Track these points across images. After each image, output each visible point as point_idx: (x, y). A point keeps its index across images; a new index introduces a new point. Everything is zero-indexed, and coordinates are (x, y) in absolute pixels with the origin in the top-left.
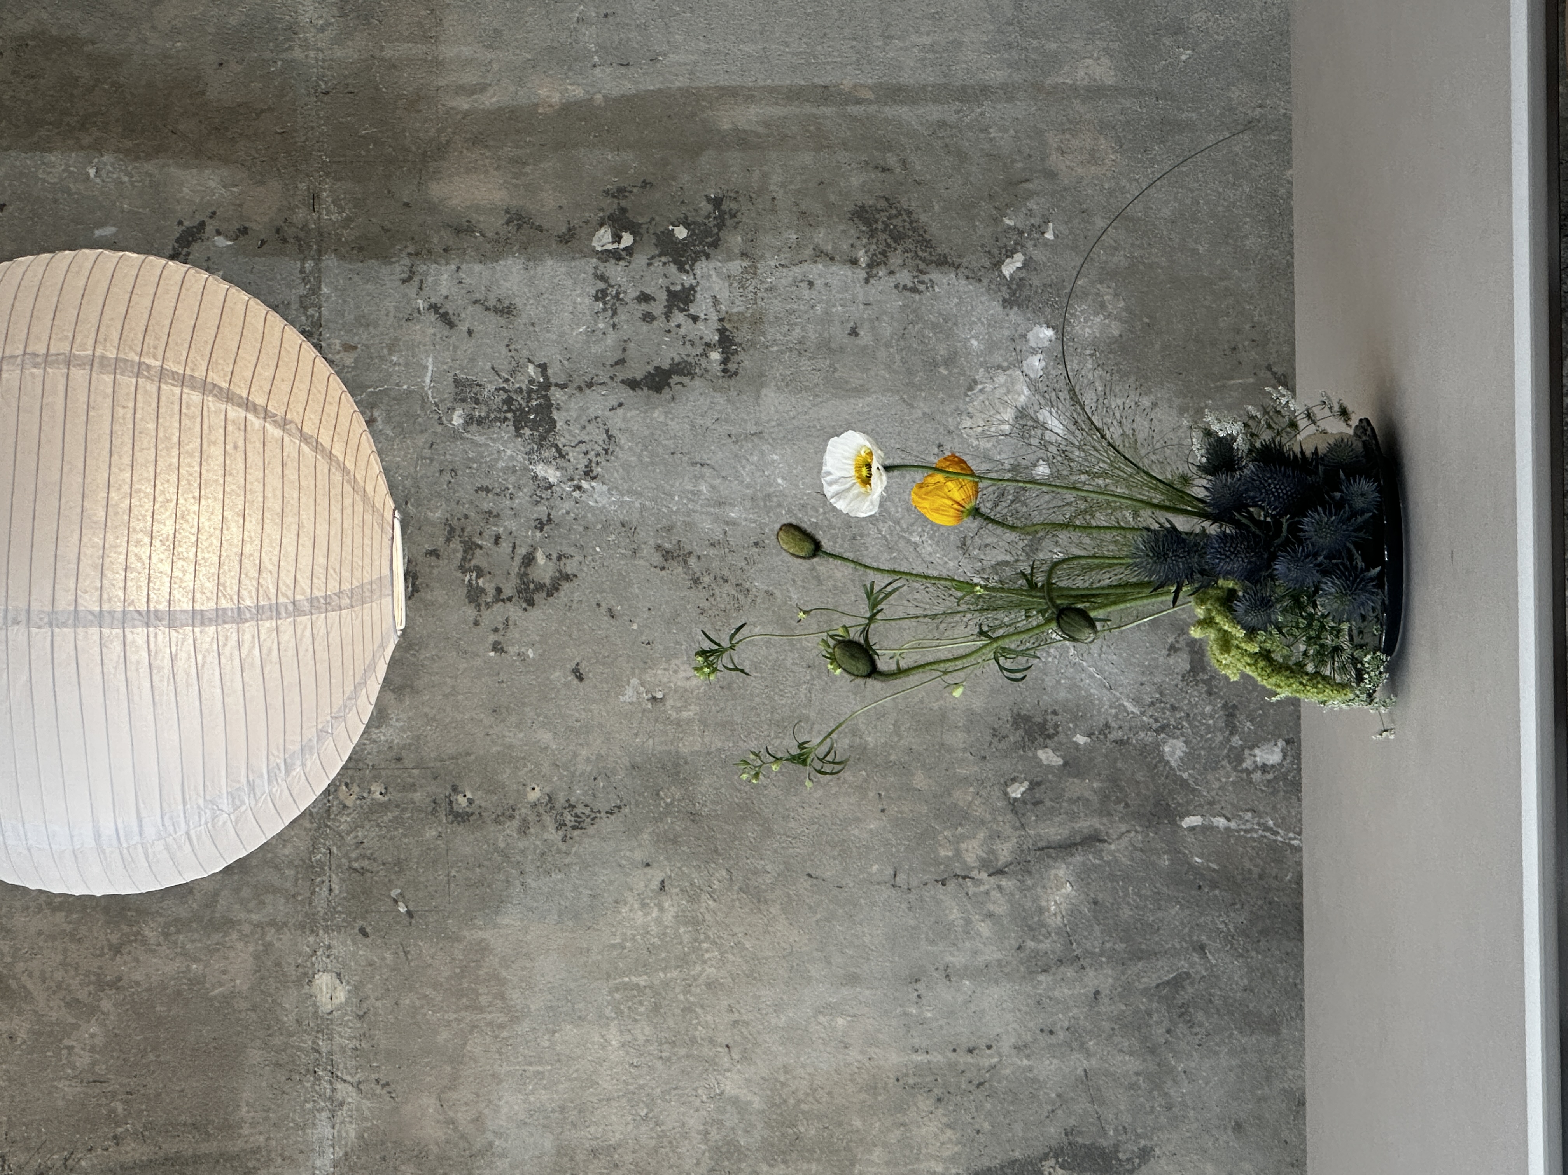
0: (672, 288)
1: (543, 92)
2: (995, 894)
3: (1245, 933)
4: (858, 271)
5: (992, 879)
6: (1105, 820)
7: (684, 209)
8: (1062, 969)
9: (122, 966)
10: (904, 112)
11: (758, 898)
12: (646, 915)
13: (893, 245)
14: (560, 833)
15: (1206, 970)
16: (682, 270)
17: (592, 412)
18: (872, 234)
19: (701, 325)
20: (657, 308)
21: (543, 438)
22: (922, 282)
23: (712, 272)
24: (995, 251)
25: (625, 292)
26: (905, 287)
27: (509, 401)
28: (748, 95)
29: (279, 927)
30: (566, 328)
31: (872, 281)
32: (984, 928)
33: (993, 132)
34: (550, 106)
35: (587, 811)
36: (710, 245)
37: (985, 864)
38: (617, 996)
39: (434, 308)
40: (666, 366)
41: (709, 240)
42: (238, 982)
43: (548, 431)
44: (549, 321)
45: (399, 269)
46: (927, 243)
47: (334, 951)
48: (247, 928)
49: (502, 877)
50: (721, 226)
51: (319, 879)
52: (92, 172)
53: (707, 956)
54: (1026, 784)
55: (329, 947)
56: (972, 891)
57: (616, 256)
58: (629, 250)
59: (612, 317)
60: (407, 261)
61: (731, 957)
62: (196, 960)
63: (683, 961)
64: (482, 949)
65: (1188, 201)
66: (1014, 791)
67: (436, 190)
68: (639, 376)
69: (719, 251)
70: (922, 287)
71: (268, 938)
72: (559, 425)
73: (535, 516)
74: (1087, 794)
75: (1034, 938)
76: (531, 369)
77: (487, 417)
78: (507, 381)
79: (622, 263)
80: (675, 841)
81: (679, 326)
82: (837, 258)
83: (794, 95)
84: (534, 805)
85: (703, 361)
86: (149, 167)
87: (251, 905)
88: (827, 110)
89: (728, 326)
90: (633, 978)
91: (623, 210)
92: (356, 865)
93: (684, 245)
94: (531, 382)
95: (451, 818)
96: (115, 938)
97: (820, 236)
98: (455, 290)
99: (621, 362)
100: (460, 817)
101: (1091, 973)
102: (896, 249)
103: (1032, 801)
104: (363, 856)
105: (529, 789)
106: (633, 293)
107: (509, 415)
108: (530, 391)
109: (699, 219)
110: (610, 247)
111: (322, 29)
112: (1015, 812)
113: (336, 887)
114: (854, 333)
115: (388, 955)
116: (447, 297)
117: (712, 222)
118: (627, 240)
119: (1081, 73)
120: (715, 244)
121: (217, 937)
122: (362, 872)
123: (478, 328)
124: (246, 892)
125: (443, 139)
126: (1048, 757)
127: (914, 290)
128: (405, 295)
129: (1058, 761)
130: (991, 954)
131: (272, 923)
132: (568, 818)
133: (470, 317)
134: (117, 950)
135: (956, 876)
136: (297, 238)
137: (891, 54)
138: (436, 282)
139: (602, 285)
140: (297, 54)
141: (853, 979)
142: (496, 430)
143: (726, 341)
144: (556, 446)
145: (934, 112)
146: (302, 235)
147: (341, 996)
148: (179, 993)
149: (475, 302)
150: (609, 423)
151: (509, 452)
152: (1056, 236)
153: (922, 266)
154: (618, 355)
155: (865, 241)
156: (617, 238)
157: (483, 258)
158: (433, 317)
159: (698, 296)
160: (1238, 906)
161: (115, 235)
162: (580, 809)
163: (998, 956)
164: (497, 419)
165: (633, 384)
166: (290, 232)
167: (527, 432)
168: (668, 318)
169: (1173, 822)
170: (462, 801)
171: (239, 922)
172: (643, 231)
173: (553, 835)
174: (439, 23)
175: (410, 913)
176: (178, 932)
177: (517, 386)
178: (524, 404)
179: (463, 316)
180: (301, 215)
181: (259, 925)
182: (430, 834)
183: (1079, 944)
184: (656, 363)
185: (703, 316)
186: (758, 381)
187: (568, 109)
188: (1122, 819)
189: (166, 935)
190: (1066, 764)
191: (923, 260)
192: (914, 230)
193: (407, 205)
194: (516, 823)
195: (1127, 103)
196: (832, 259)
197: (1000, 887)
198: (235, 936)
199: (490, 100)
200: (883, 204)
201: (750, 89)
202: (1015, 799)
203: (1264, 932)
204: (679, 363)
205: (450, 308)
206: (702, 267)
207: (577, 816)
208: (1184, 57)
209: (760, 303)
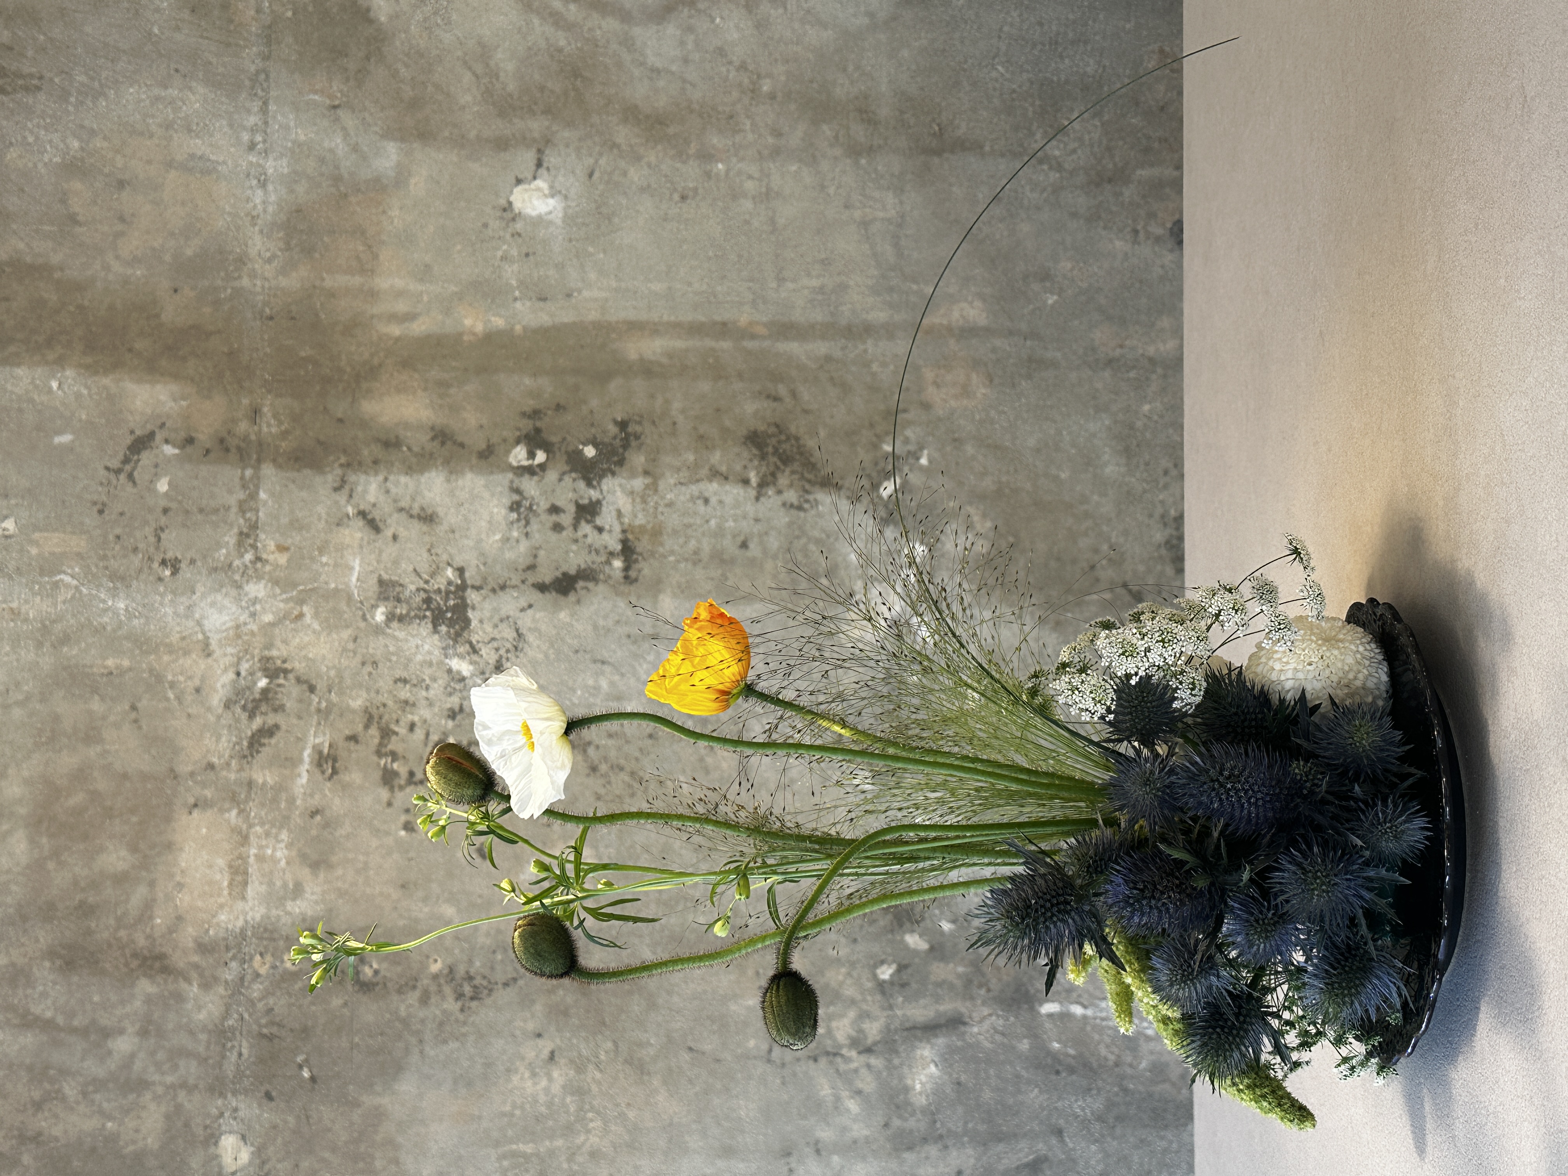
0: (581, 502)
1: (468, 322)
2: (864, 1071)
3: (1100, 1119)
4: (749, 490)
5: (863, 1058)
6: (968, 1004)
7: (593, 430)
8: (927, 1148)
9: (41, 1123)
10: (794, 347)
11: (641, 1069)
12: (535, 1084)
13: (782, 467)
14: (459, 1004)
15: (1064, 1153)
16: (589, 484)
17: (503, 613)
18: (763, 457)
19: (605, 536)
20: (566, 519)
21: (458, 635)
22: (807, 501)
23: (618, 489)
24: (874, 474)
25: (538, 505)
26: (792, 506)
27: (428, 601)
28: (654, 329)
29: (191, 1089)
30: (483, 536)
31: (762, 499)
32: (853, 1106)
33: (875, 367)
34: (474, 334)
35: (485, 983)
36: (615, 464)
37: (855, 1043)
38: (505, 1163)
39: (362, 514)
40: (573, 572)
41: (616, 459)
42: (150, 1140)
43: (463, 629)
44: (468, 529)
45: (331, 478)
46: (811, 466)
47: (241, 1114)
48: (160, 1090)
49: (401, 1045)
50: (626, 446)
51: (229, 1045)
52: (54, 385)
53: (591, 1125)
54: (894, 967)
55: (236, 1110)
56: (842, 1067)
57: (530, 471)
58: (542, 467)
59: (526, 526)
60: (339, 471)
61: (613, 1128)
62: (110, 1118)
63: (569, 1130)
64: (378, 1115)
65: (1052, 432)
66: (883, 973)
67: (369, 407)
68: (548, 579)
69: (624, 468)
70: (806, 506)
71: (179, 1100)
72: (474, 623)
73: (449, 706)
74: (951, 978)
75: (900, 1117)
76: (450, 573)
77: (408, 614)
78: (427, 582)
79: (536, 478)
80: (566, 1013)
81: (585, 536)
82: (731, 478)
83: (695, 329)
84: (435, 977)
85: (607, 569)
86: (106, 381)
87: (166, 1067)
88: (726, 345)
89: (630, 537)
90: (521, 1145)
91: (538, 431)
92: (265, 1031)
93: (593, 462)
94: (450, 583)
95: (357, 988)
96: (37, 1095)
97: (716, 457)
98: (382, 498)
99: (531, 567)
100: (365, 987)
101: (955, 1153)
102: (784, 471)
103: (899, 983)
104: (272, 1023)
105: (431, 960)
106: (544, 505)
107: (428, 613)
108: (448, 593)
109: (606, 440)
110: (526, 463)
111: (269, 261)
112: (883, 993)
113: (245, 1051)
114: (744, 545)
115: (291, 1120)
116: (374, 505)
117: (617, 442)
118: (541, 457)
119: (956, 315)
120: (621, 463)
121: (132, 1097)
122: (270, 1038)
123: (402, 533)
124: (161, 1056)
125: (376, 361)
126: (914, 941)
127: (800, 508)
128: (337, 502)
129: (923, 946)
130: (859, 1131)
131: (184, 1085)
132: (467, 989)
133: (395, 524)
134: (38, 1106)
135: (828, 1053)
136: (239, 448)
137: (783, 295)
138: (365, 491)
139: (516, 497)
140: (245, 282)
141: (728, 1152)
142: (416, 626)
143: (628, 551)
144: (471, 643)
145: (821, 348)
146: (243, 445)
147: (245, 1156)
148: (93, 1150)
149: (401, 510)
150: (520, 623)
151: (426, 647)
152: (930, 461)
153: (807, 486)
154: (529, 561)
155: (756, 463)
156: (531, 455)
157: (410, 470)
158: (361, 523)
159: (604, 509)
160: (1094, 1092)
161: (73, 441)
162: (478, 981)
163: (866, 1132)
164: (416, 616)
165: (542, 588)
166: (233, 442)
167: (443, 629)
168: (575, 527)
169: (1032, 1010)
170: (368, 971)
171: (153, 1083)
172: (556, 449)
173: (451, 1005)
174: (376, 257)
175: (313, 1079)
176: (96, 1091)
177: (436, 587)
178: (442, 603)
179: (389, 521)
180: (243, 426)
181: (172, 1086)
182: (336, 1002)
183: (942, 1123)
184: (564, 568)
185: (607, 527)
186: (656, 586)
187: (489, 338)
188: (984, 1003)
189: (85, 1094)
190: (932, 949)
191: (809, 481)
192: (801, 454)
193: (340, 420)
194: (417, 994)
195: (998, 342)
196: (726, 478)
197: (869, 1066)
198: (148, 1096)
199: (419, 328)
200: (772, 430)
201: (655, 324)
202: (884, 981)
203: (1119, 1119)
204: (585, 570)
205: (376, 514)
206: (608, 483)
207: (475, 987)
208: (1050, 302)
209: (661, 518)
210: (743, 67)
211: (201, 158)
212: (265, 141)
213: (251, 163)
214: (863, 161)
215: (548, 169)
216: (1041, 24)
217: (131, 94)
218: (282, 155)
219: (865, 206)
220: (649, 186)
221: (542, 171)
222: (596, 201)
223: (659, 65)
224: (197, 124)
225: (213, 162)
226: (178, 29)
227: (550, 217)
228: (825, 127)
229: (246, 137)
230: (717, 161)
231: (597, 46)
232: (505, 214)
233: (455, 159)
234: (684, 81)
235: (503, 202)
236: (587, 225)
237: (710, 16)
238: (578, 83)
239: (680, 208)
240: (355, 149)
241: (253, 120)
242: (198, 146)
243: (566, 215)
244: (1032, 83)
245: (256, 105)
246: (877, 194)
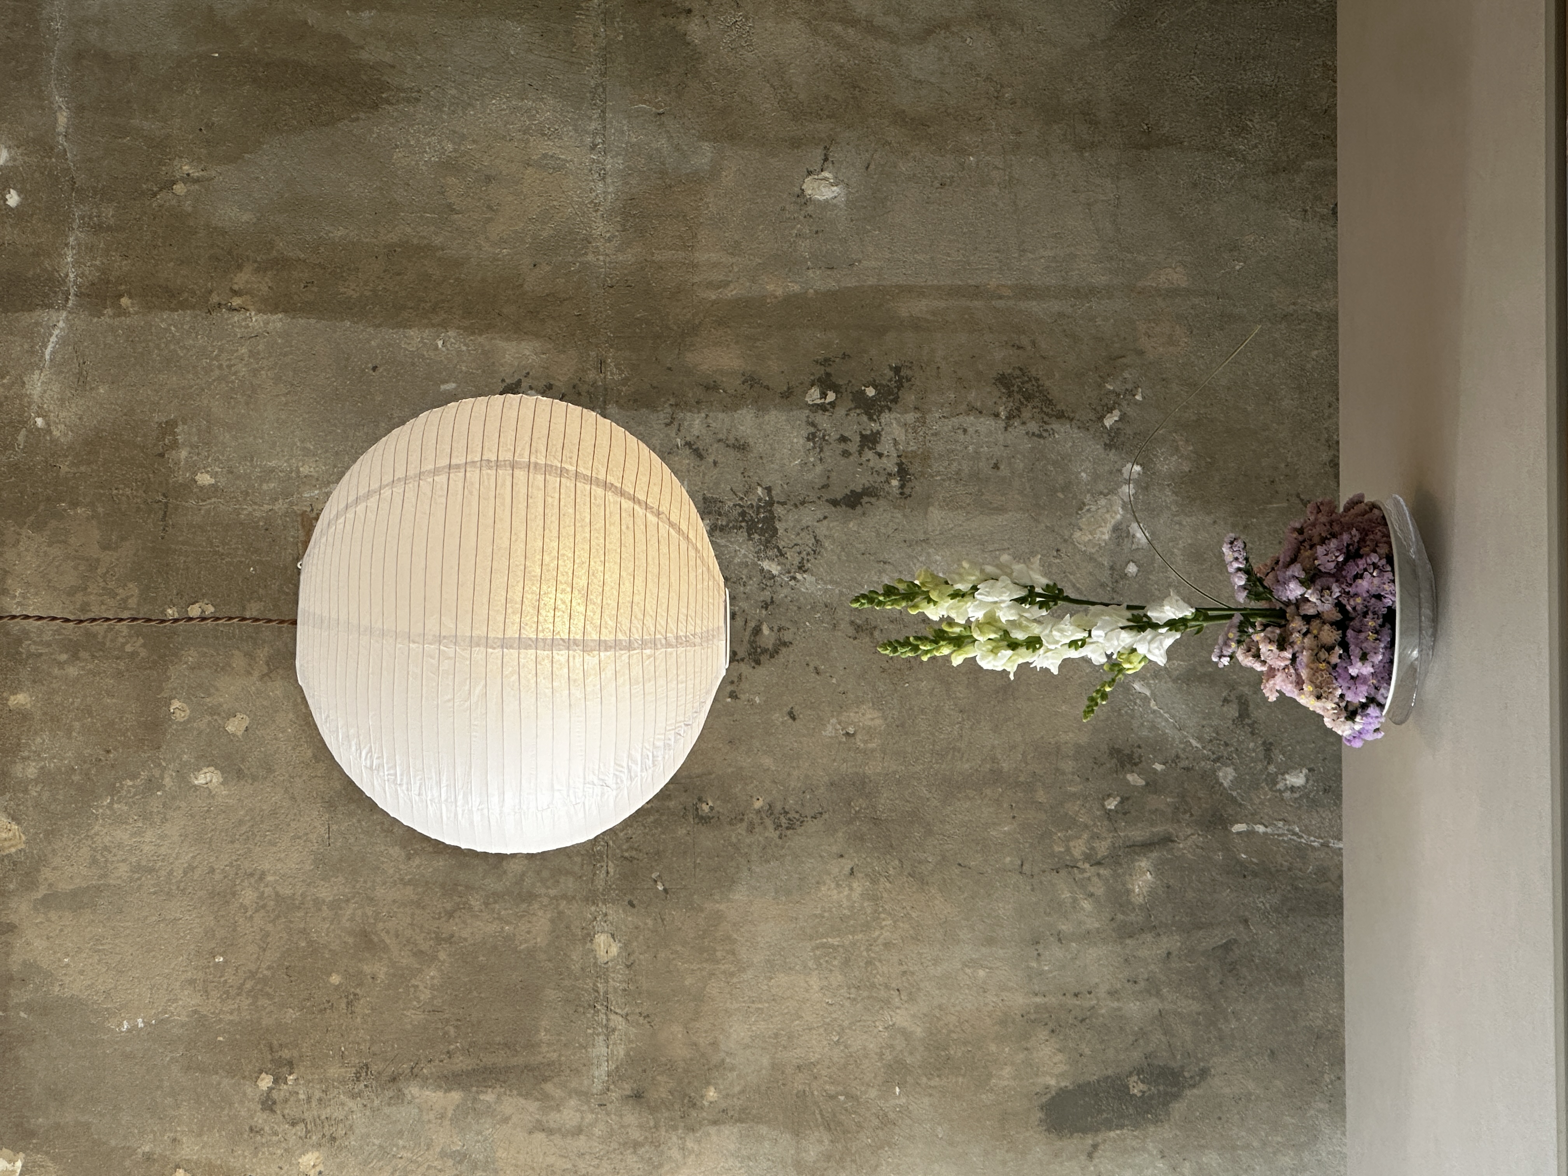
0: (864, 433)
1: (770, 287)
2: (1095, 879)
3: (1277, 910)
4: (1000, 422)
5: (1093, 869)
6: (1175, 826)
7: (873, 374)
8: (1144, 935)
9: (452, 927)
10: (1034, 306)
11: (923, 882)
12: (839, 893)
13: (1025, 403)
14: (778, 832)
15: (1249, 937)
16: (871, 419)
17: (804, 523)
18: (1010, 395)
19: (884, 460)
20: (853, 447)
21: (768, 541)
22: (1046, 430)
23: (894, 422)
24: (1099, 408)
25: (829, 435)
26: (1033, 434)
27: (743, 514)
28: (921, 292)
29: (570, 899)
30: (786, 461)
31: (1010, 429)
32: (1087, 905)
33: (1099, 322)
34: (776, 297)
35: (797, 816)
36: (892, 401)
37: (1087, 858)
38: (818, 953)
39: (688, 444)
40: (859, 490)
41: (892, 397)
42: (539, 940)
43: (772, 537)
44: (773, 455)
45: (663, 416)
46: (1050, 402)
47: (610, 918)
48: (546, 901)
49: (733, 864)
50: (900, 386)
51: (598, 865)
52: (440, 343)
53: (884, 923)
54: (1118, 799)
55: (606, 915)
56: (1079, 876)
57: (823, 408)
58: (833, 404)
59: (819, 453)
60: (669, 410)
61: (901, 925)
62: (508, 923)
63: (867, 927)
64: (718, 917)
65: (1240, 373)
66: (1109, 804)
67: (691, 358)
68: (839, 496)
69: (899, 405)
70: (1045, 434)
71: (561, 908)
72: (780, 532)
73: (762, 599)
74: (1162, 807)
75: (1123, 913)
76: (760, 491)
77: (727, 525)
78: (742, 499)
79: (827, 413)
80: (862, 839)
81: (868, 460)
82: (984, 412)
83: (955, 292)
84: (759, 812)
85: (886, 487)
86: (481, 339)
87: (549, 884)
88: (978, 304)
89: (904, 461)
90: (830, 940)
91: (828, 375)
92: (626, 854)
93: (873, 400)
94: (760, 500)
95: (697, 820)
96: (449, 906)
97: (972, 396)
98: (704, 431)
99: (825, 486)
100: (704, 820)
101: (1165, 940)
102: (1027, 406)
103: (1123, 811)
104: (632, 848)
105: (754, 800)
106: (835, 436)
107: (743, 524)
108: (759, 507)
109: (884, 382)
110: (819, 402)
111: (609, 240)
112: (1109, 819)
113: (611, 870)
114: (996, 467)
115: (650, 922)
116: (698, 437)
117: (893, 384)
118: (831, 396)
119: (1163, 279)
120: (895, 401)
121: (524, 906)
122: (631, 859)
123: (720, 459)
124: (545, 874)
125: (697, 322)
126: (1135, 779)
127: (1040, 436)
128: (667, 435)
129: (1141, 782)
130: (1093, 924)
131: (564, 897)
132: (783, 821)
133: (715, 452)
134: (450, 915)
135: (1067, 866)
136: (588, 392)
137: (1025, 263)
138: (690, 425)
139: (812, 430)
140: (590, 257)
141: (990, 941)
142: (734, 535)
143: (903, 472)
144: (778, 548)
145: (1056, 306)
146: (592, 390)
147: (614, 950)
148: (495, 948)
149: (720, 441)
150: (817, 531)
151: (743, 551)
152: (1144, 398)
153: (1046, 419)
154: (824, 481)
155: (1004, 399)
156: (824, 395)
157: (725, 409)
158: (688, 451)
159: (882, 438)
160: (1273, 891)
161: (455, 389)
162: (792, 815)
163: (1097, 925)
164: (734, 527)
165: (835, 503)
166: (584, 388)
167: (756, 537)
168: (860, 454)
169: (1225, 829)
170: (705, 808)
171: (540, 896)
172: (843, 390)
173: (772, 833)
174: (695, 236)
175: (666, 890)
176: (495, 902)
177: (749, 503)
178: (754, 516)
179: (710, 451)
180: (592, 375)
181: (555, 898)
182: (682, 832)
183: (1155, 917)
184: (852, 487)
185: (886, 453)
186: (926, 502)
187: (789, 300)
188: (1188, 825)
189: (486, 904)
190: (1147, 784)
191: (1047, 414)
192: (1040, 392)
193: (670, 369)
194: (745, 825)
195: (1196, 301)
196: (981, 412)
197: (1098, 875)
198: (536, 906)
199: (731, 293)
200: (1018, 372)
201: (921, 287)
202: (1110, 810)
203: (1291, 910)
204: (869, 488)
205: (700, 445)
206: (886, 417)
207: (789, 819)
208: (1238, 268)
209: (928, 444)
210: (989, 78)
211: (552, 157)
212: (604, 143)
213: (593, 161)
214: (1087, 154)
215: (833, 162)
216: (1228, 43)
217: (494, 104)
218: (618, 154)
219: (1088, 191)
220: (914, 175)
221: (828, 164)
222: (872, 188)
223: (920, 77)
224: (549, 129)
225: (563, 160)
226: (530, 50)
227: (834, 201)
228: (1055, 127)
229: (588, 140)
230: (969, 155)
231: (871, 63)
232: (799, 200)
233: (758, 156)
234: (941, 90)
235: (797, 190)
236: (865, 207)
237: (962, 37)
238: (857, 92)
239: (940, 193)
240: (677, 148)
241: (593, 126)
242: (547, 147)
243: (848, 199)
244: (1221, 91)
245: (596, 114)
246: (1098, 181)
